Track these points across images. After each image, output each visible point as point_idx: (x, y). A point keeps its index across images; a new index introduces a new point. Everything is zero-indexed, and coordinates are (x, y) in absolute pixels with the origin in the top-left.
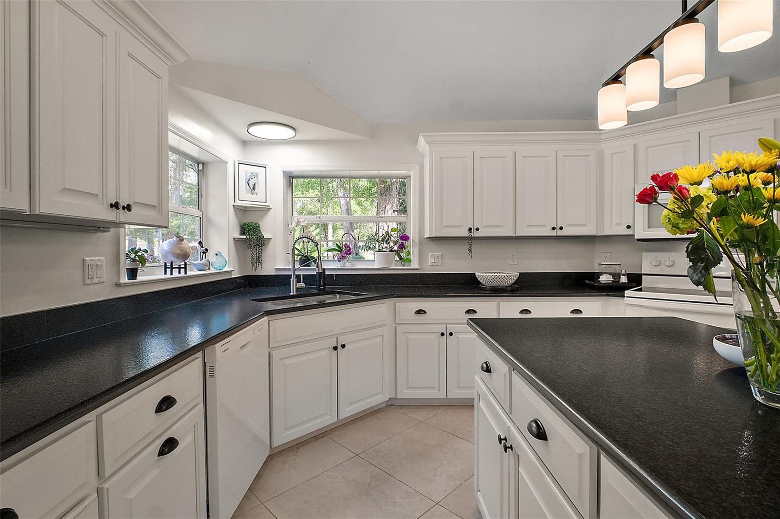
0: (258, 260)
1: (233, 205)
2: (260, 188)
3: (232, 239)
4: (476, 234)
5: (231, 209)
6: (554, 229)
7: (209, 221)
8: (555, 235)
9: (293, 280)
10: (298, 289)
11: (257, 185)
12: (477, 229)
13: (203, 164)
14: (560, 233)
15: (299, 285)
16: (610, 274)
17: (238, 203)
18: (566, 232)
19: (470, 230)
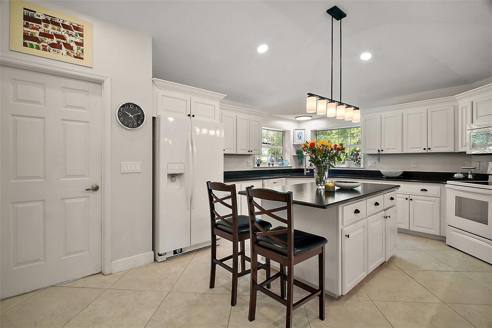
0: (301, 163)
1: (293, 145)
2: (303, 138)
3: (292, 156)
4: (382, 153)
5: (292, 146)
6: (425, 149)
7: (285, 150)
8: (427, 152)
9: (305, 170)
10: (306, 173)
11: (302, 136)
12: (382, 150)
13: (284, 132)
14: (429, 151)
15: (307, 172)
16: (461, 173)
17: (295, 143)
18: (433, 151)
19: (379, 151)
